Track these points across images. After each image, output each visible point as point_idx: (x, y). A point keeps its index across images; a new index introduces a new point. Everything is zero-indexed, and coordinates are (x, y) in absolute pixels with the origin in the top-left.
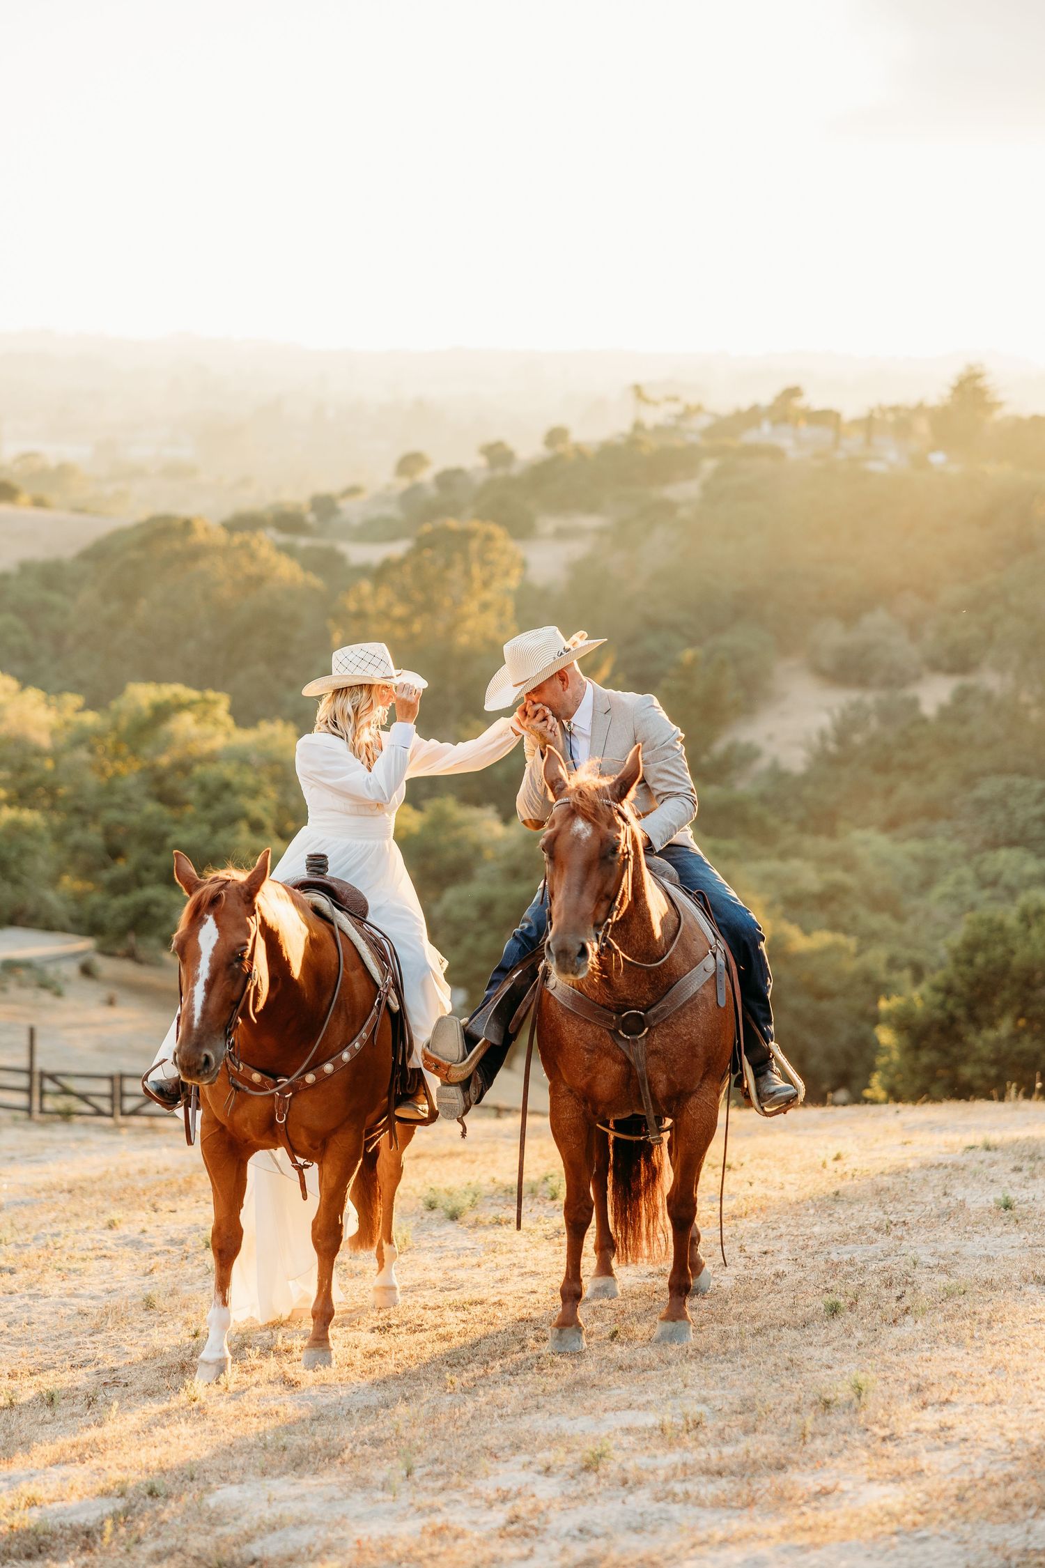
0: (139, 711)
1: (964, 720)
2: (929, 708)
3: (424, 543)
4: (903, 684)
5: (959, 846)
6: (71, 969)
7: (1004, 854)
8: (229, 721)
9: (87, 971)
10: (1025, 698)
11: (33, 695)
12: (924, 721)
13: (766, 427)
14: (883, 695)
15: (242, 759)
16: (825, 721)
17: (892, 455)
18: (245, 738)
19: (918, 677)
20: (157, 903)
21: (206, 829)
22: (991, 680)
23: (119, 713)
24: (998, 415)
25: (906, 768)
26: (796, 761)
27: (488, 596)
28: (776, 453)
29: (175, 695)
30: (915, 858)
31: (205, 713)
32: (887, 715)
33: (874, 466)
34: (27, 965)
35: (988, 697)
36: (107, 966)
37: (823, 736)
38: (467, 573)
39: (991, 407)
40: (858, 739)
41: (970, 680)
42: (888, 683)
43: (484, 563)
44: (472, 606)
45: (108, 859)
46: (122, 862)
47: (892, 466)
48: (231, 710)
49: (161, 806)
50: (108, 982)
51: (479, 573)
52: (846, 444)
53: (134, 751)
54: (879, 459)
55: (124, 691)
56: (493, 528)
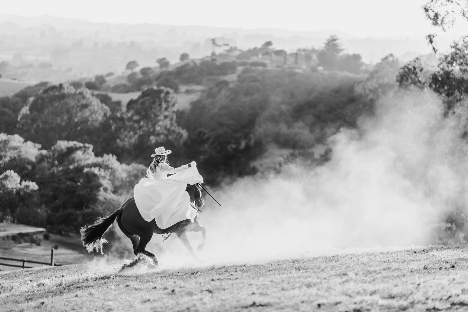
0: (62, 150)
2: (317, 157)
3: (145, 94)
4: (308, 148)
6: (41, 237)
8: (93, 154)
9: (46, 237)
11: (30, 143)
12: (316, 161)
13: (260, 56)
14: (302, 151)
15: (99, 166)
16: (281, 160)
17: (304, 67)
18: (99, 160)
19: (313, 145)
20: (72, 215)
23: (55, 150)
24: (341, 54)
28: (264, 65)
29: (75, 145)
31: (85, 151)
33: (297, 71)
34: (27, 234)
36: (52, 236)
37: (280, 165)
38: (160, 105)
39: (339, 51)
42: (302, 147)
43: (166, 101)
45: (53, 200)
46: (57, 201)
47: (304, 70)
48: (93, 151)
49: (72, 183)
50: (53, 241)
51: (164, 105)
52: (288, 62)
53: (60, 164)
54: (299, 68)
55: (56, 143)
56: (169, 90)
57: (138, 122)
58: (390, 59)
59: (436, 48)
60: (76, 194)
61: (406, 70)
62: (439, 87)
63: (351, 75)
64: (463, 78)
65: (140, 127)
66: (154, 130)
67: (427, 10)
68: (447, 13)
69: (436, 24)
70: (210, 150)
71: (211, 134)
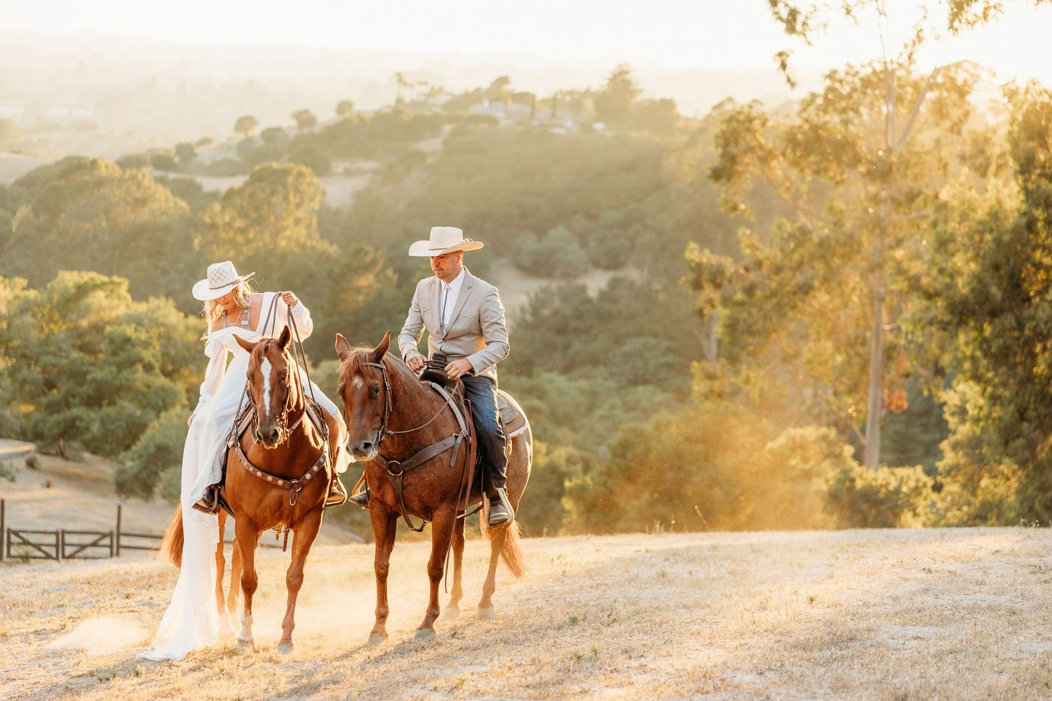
0: (66, 289)
1: (615, 301)
2: (593, 293)
3: (256, 178)
4: (576, 277)
5: (612, 384)
6: (21, 463)
7: (641, 389)
8: (129, 297)
9: (31, 464)
10: (656, 286)
12: (589, 301)
13: (486, 104)
14: (563, 283)
15: (138, 322)
16: (524, 300)
17: (569, 124)
18: (141, 308)
19: (586, 272)
20: (81, 419)
21: (114, 369)
22: (634, 274)
23: (52, 291)
24: (638, 99)
25: (577, 332)
27: (300, 214)
28: (493, 121)
29: (92, 279)
30: (583, 392)
31: (112, 291)
32: (565, 297)
33: (557, 131)
35: (631, 285)
36: (44, 461)
37: (523, 310)
38: (286, 198)
39: (633, 93)
41: (620, 274)
42: (565, 275)
43: (297, 191)
44: (289, 221)
45: (46, 389)
46: (55, 391)
47: (569, 131)
48: (130, 290)
49: (82, 354)
50: (45, 472)
51: (294, 198)
52: (538, 115)
53: (63, 317)
54: (560, 126)
55: (56, 275)
56: (303, 169)
57: (242, 231)
58: (728, 108)
59: (792, 78)
60: (89, 377)
61: (735, 125)
62: (800, 157)
63: (657, 139)
64: (845, 138)
65: (248, 242)
66: (276, 246)
67: (774, 3)
68: (812, 9)
69: (791, 28)
70: (378, 285)
71: (379, 254)
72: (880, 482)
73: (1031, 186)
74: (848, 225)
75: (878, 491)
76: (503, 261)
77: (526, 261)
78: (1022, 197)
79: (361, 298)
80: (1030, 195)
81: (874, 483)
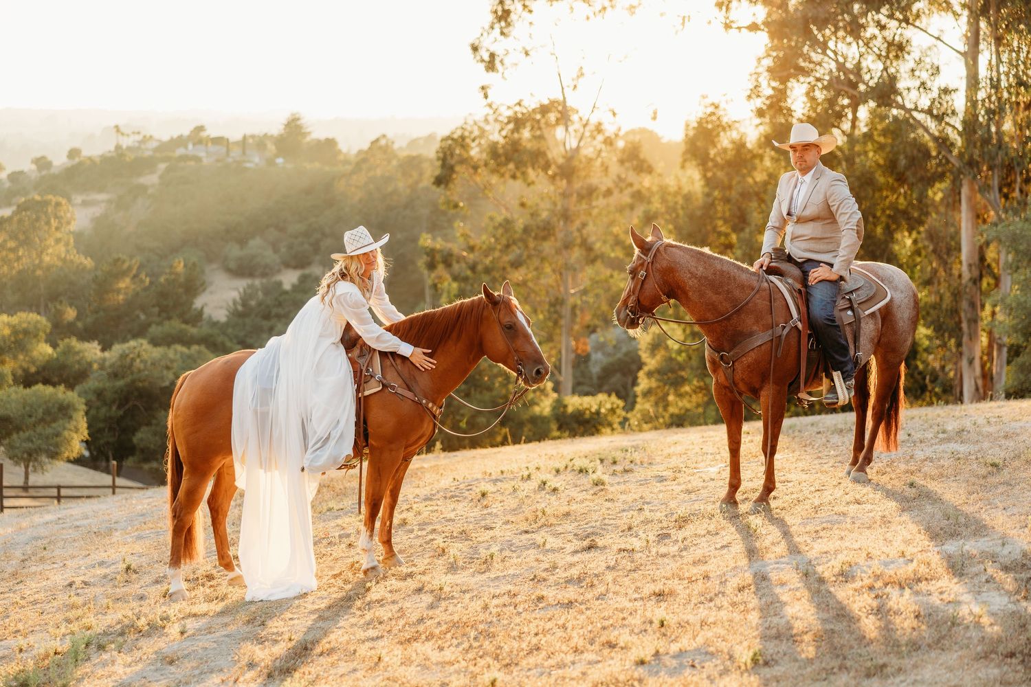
2: (287, 286)
3: (21, 208)
4: (272, 275)
12: (286, 293)
13: (190, 146)
14: (264, 281)
16: (235, 295)
17: (257, 160)
19: (279, 271)
24: (308, 139)
25: (278, 316)
26: (221, 316)
27: (59, 235)
28: (198, 159)
32: (267, 292)
33: (248, 165)
37: (235, 302)
38: (48, 223)
39: (305, 135)
40: (253, 303)
41: (307, 271)
42: (264, 275)
43: (57, 217)
44: (51, 241)
47: (257, 165)
51: (54, 223)
52: (232, 154)
54: (250, 161)
56: (60, 199)
57: (12, 250)
58: (383, 142)
63: (327, 168)
64: (539, 149)
65: (18, 259)
66: (41, 261)
67: (475, 49)
68: (506, 52)
69: (490, 68)
70: (133, 286)
71: (134, 261)
72: (585, 406)
73: (709, 174)
74: (544, 215)
75: (584, 413)
76: (214, 266)
77: (232, 265)
78: (702, 183)
79: (121, 297)
80: (708, 182)
81: (581, 408)
